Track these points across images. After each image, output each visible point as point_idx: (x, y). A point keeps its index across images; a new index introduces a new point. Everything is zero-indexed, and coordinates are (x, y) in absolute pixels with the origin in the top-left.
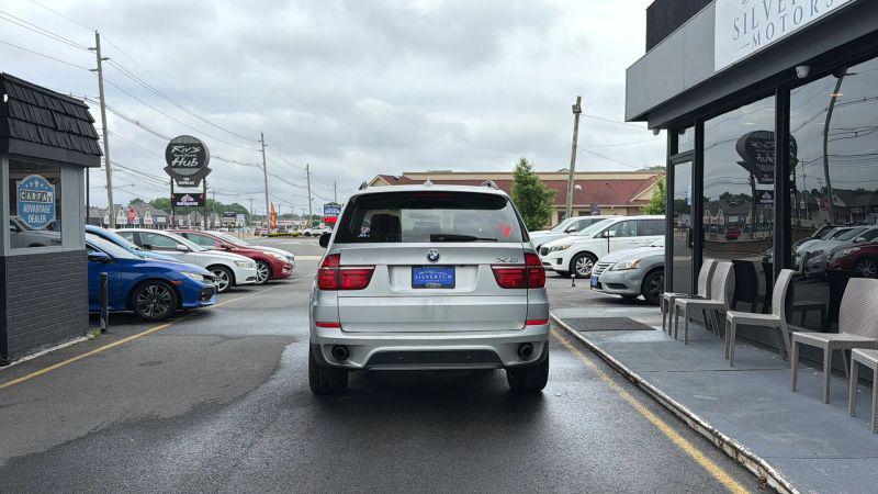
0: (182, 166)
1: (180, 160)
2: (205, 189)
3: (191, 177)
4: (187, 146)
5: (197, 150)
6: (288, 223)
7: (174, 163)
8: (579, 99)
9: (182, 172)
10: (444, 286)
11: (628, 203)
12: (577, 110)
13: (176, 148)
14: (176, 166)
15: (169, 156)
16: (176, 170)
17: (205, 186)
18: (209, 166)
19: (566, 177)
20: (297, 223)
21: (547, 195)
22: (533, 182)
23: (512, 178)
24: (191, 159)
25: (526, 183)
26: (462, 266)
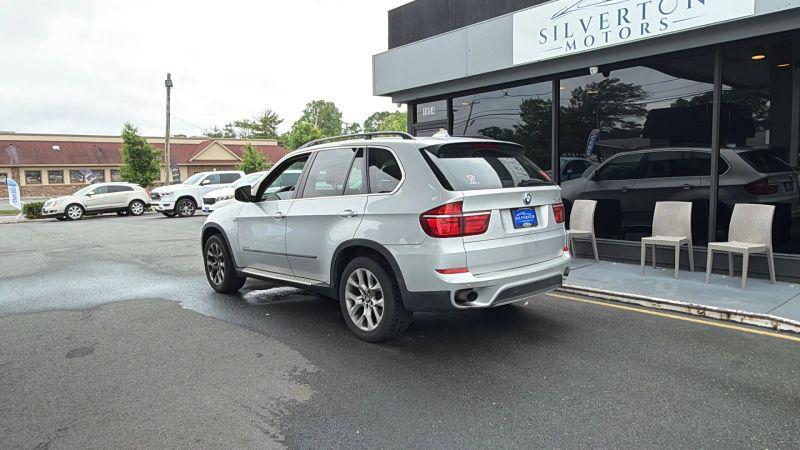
8: (169, 75)
11: (188, 162)
12: (169, 84)
19: (163, 141)
21: (155, 154)
22: (141, 143)
23: (122, 140)
25: (135, 144)
26: (539, 206)
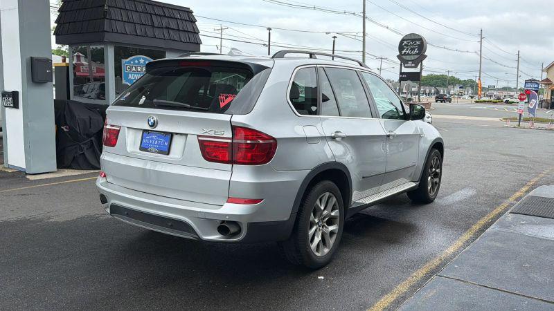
0: (408, 54)
1: (407, 50)
2: (421, 69)
3: (413, 61)
4: (413, 40)
5: (418, 43)
6: (505, 93)
7: (403, 52)
9: (408, 58)
10: (161, 152)
13: (405, 42)
14: (405, 54)
15: (401, 48)
16: (404, 57)
17: (421, 67)
18: (426, 54)
20: (512, 93)
24: (414, 49)
26: (177, 134)
